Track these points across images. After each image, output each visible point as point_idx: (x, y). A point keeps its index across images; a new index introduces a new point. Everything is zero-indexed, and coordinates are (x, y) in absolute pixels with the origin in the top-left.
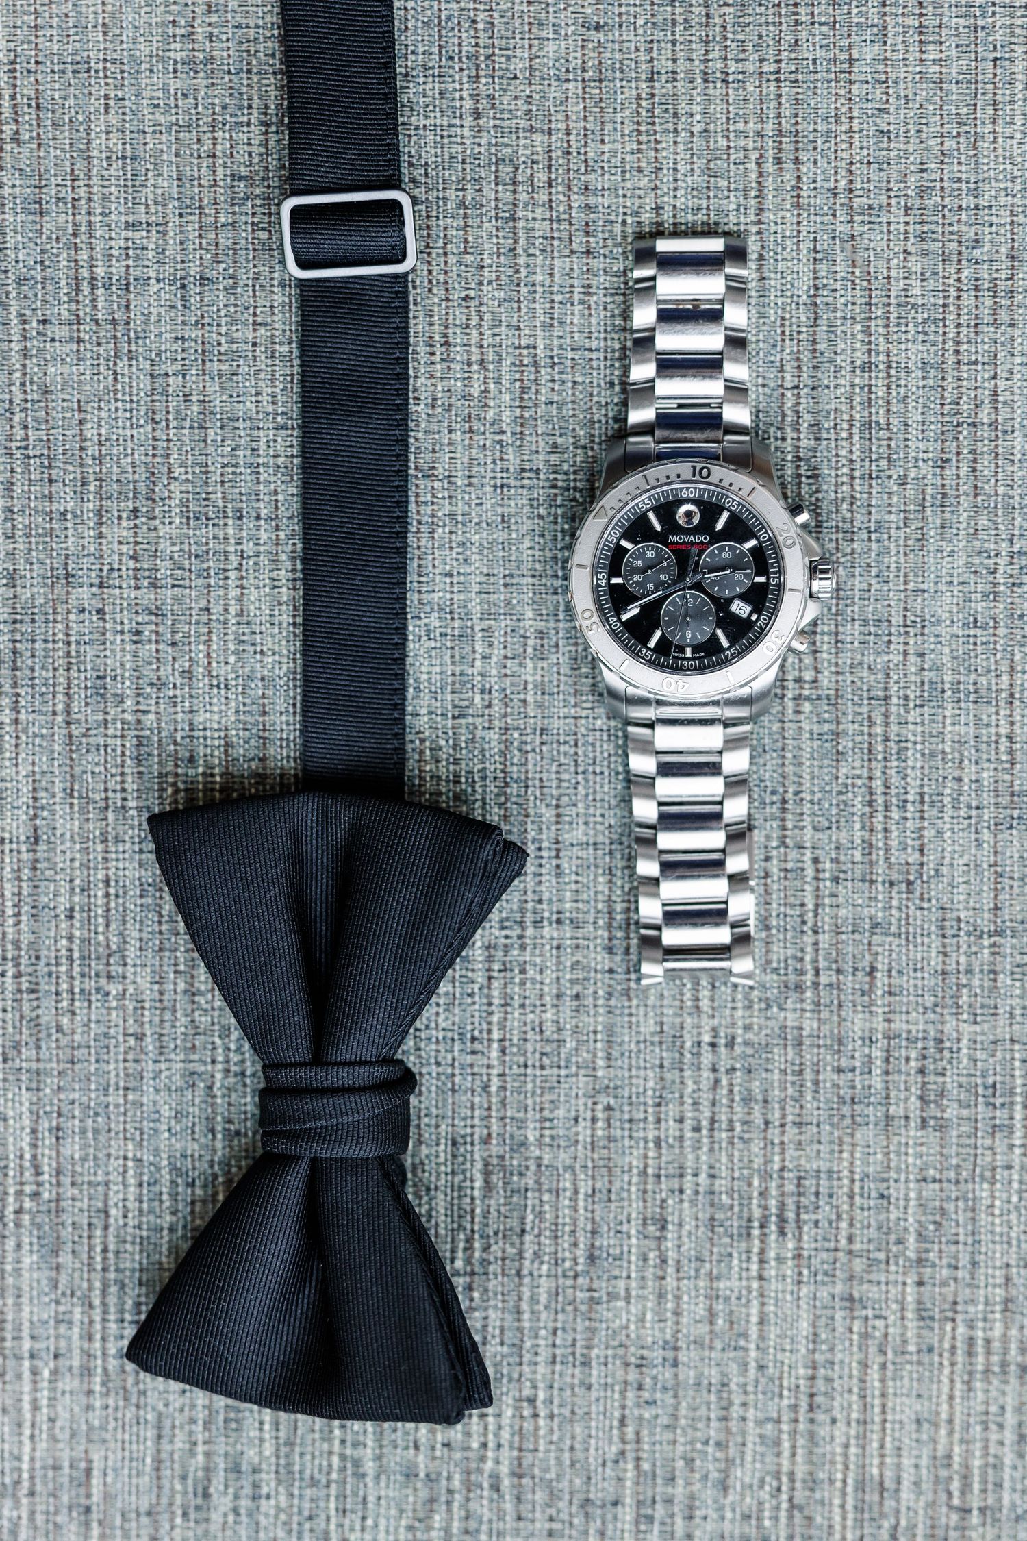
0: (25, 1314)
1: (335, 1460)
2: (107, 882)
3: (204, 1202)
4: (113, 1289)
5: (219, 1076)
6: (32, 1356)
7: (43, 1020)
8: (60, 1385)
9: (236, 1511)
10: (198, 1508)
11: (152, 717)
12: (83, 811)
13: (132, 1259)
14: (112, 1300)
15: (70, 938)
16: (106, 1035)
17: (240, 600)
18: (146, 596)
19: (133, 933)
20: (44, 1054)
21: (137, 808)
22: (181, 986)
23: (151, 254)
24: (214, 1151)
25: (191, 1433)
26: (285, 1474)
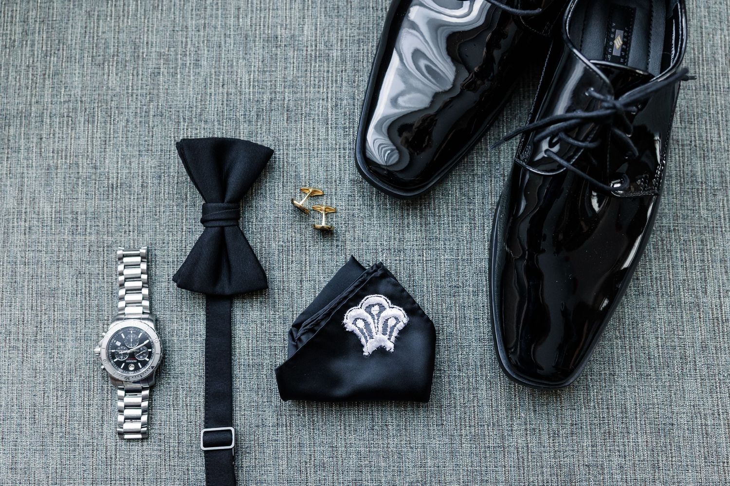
0: (303, 159)
1: (225, 124)
2: (283, 270)
3: (258, 189)
4: (281, 166)
5: (254, 221)
6: (302, 149)
7: (299, 235)
8: (295, 142)
9: (250, 111)
10: (260, 112)
11: (271, 313)
12: (289, 289)
13: (276, 174)
14: (281, 164)
15: (292, 256)
16: (283, 231)
17: (249, 344)
18: (273, 344)
19: (276, 258)
20: (299, 226)
21: (275, 289)
22: (264, 244)
23: (271, 433)
24: (255, 202)
25: (261, 131)
26: (237, 121)
